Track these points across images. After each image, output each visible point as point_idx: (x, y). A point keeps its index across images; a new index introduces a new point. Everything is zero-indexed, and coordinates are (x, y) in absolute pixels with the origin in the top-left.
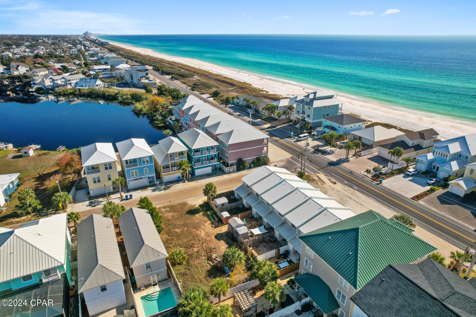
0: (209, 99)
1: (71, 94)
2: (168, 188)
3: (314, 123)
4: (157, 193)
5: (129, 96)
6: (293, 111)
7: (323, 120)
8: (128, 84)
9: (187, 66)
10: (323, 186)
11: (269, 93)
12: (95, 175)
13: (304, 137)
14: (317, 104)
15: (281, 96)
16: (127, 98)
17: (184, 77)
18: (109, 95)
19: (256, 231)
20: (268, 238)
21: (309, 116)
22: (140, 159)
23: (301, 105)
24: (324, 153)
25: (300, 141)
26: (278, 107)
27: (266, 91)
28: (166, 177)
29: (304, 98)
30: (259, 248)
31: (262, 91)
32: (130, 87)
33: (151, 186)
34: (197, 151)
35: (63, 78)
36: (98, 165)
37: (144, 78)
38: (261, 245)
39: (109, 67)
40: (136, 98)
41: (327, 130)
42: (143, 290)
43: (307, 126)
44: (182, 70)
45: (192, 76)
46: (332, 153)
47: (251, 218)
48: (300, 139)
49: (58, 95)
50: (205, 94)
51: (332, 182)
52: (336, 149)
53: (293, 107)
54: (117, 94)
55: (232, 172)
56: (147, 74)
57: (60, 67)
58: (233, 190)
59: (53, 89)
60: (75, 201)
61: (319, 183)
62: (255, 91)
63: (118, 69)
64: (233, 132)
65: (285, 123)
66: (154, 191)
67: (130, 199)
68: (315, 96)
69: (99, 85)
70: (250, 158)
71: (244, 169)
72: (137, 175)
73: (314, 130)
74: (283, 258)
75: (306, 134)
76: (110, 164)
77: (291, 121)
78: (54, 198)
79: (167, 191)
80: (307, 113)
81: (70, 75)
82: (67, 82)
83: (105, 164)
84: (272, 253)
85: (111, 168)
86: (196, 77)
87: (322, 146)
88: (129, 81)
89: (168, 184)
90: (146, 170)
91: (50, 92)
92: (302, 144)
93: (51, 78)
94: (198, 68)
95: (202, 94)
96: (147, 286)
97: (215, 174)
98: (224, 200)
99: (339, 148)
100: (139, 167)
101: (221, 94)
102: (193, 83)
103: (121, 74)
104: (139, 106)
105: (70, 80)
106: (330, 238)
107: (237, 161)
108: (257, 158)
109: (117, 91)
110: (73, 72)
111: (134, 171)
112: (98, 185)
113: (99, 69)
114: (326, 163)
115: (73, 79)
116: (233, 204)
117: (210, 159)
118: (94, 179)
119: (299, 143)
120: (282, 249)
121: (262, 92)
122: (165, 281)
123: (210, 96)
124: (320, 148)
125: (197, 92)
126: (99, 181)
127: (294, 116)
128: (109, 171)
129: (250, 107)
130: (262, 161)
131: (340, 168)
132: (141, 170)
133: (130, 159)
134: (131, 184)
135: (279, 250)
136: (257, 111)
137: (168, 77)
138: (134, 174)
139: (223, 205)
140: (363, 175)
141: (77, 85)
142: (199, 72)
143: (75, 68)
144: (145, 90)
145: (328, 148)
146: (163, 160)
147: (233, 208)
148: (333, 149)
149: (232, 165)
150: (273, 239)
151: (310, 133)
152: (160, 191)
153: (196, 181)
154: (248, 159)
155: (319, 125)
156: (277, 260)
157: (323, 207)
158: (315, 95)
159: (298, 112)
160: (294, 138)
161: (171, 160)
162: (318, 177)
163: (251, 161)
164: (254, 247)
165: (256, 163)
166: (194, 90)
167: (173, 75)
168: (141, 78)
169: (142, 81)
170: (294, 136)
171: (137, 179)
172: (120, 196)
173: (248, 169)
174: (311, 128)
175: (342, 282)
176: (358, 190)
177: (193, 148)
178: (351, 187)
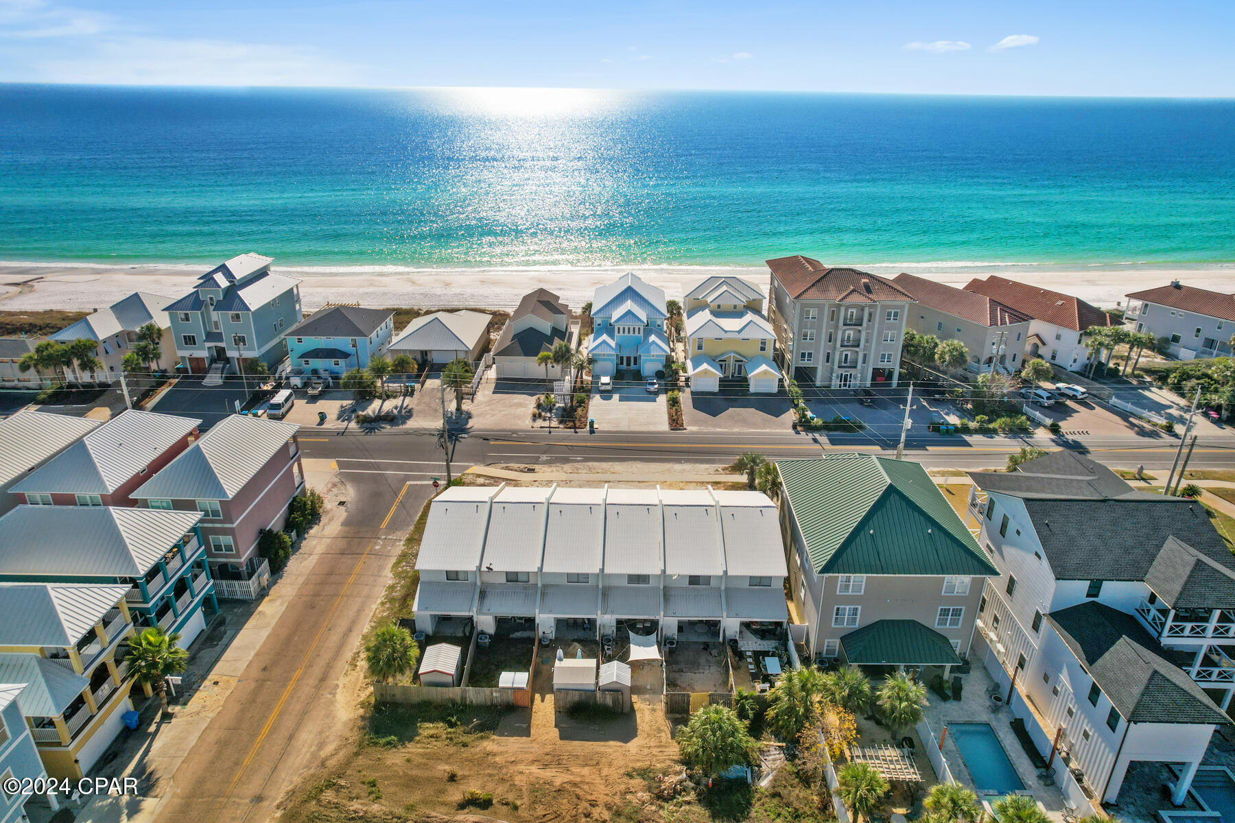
3: (263, 355)
7: (290, 340)
23: (197, 315)
24: (391, 419)
38: (672, 674)
46: (410, 412)
51: (521, 471)
52: (399, 399)
53: (159, 331)
64: (205, 454)
65: (156, 388)
68: (232, 277)
70: (279, 515)
71: (286, 556)
74: (741, 660)
75: (286, 392)
77: (164, 374)
79: (169, 788)
80: (227, 336)
87: (360, 407)
97: (222, 623)
99: (404, 396)
106: (871, 532)
107: (256, 544)
108: (291, 508)
117: (190, 582)
124: (360, 414)
127: (172, 357)
130: (310, 507)
131: (480, 436)
140: (541, 427)
145: (383, 406)
148: (395, 402)
149: (252, 564)
150: (672, 643)
153: (208, 682)
154: (275, 522)
157: (711, 505)
158: (229, 275)
159: (189, 339)
161: (86, 664)
162: (478, 475)
163: (284, 523)
170: (247, 408)
175: (951, 588)
176: (586, 460)
177: (142, 569)
178: (566, 461)
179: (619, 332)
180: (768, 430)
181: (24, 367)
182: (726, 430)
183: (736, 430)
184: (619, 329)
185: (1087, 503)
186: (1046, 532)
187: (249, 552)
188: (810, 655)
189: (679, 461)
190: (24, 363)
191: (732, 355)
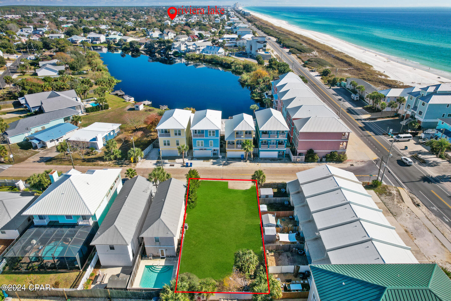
0: (316, 78)
1: (197, 59)
2: (229, 164)
3: (426, 122)
4: (216, 166)
5: (241, 66)
6: (403, 104)
7: (439, 121)
8: (247, 54)
9: (313, 41)
10: (399, 205)
11: (388, 79)
12: (166, 139)
13: (404, 137)
14: (435, 100)
15: (403, 83)
16: (240, 68)
17: (302, 52)
18: (226, 63)
19: (284, 238)
20: (294, 249)
21: (420, 113)
22: (206, 131)
23: (414, 99)
24: (424, 162)
25: (398, 141)
26: (385, 97)
27: (386, 76)
28: (230, 153)
29: (420, 90)
30: (281, 256)
31: (381, 75)
32: (247, 57)
33: (214, 159)
34: (265, 133)
35: (194, 44)
36: (169, 130)
37: (261, 50)
38: (285, 254)
39: (236, 36)
40: (247, 68)
41: (440, 134)
42: (151, 259)
43: (414, 125)
44: (304, 44)
45: (311, 51)
46: (435, 165)
47: (291, 219)
48: (398, 139)
49: (188, 59)
50: (315, 71)
51: (414, 203)
52: (443, 161)
53: (404, 100)
54: (232, 63)
55: (299, 162)
56: (265, 46)
57: (198, 35)
58: (286, 183)
59: (184, 54)
60: (146, 157)
61: (395, 200)
62: (371, 74)
63: (243, 39)
64: (309, 120)
65: (388, 117)
66: (214, 164)
67: (190, 166)
68: (437, 90)
69: (221, 53)
70: (324, 151)
71: (313, 161)
72: (202, 145)
73: (423, 131)
74: (301, 278)
75: (409, 135)
76: (180, 131)
77: (398, 115)
78: (129, 151)
79: (225, 167)
80: (418, 110)
81: (204, 42)
82: (197, 48)
83: (175, 130)
84: (290, 268)
85: (180, 134)
86: (315, 53)
87: (425, 154)
88: (248, 52)
89: (230, 159)
90: (211, 142)
91: (182, 55)
92: (399, 146)
93: (185, 44)
94: (322, 43)
95: (312, 71)
96: (155, 257)
97: (280, 160)
98: (270, 192)
99: (448, 161)
100: (205, 138)
101: (332, 74)
102: (308, 58)
103: (243, 44)
104: (245, 76)
105: (199, 47)
106: (344, 284)
107: (307, 151)
108: (331, 152)
109: (233, 60)
110: (206, 39)
111: (200, 141)
112: (167, 147)
113: (227, 38)
114: (419, 177)
115: (202, 46)
116: (278, 199)
117: (277, 143)
118: (165, 141)
119: (395, 144)
120: (303, 268)
121: (380, 77)
122: (173, 258)
123: (319, 74)
124: (420, 155)
125: (308, 69)
126: (169, 144)
127: (403, 110)
128: (178, 137)
129: (355, 93)
130: (337, 156)
131: (437, 187)
132: (206, 141)
133: (198, 129)
134: (196, 153)
135: (298, 268)
136: (362, 98)
137: (288, 50)
138: (200, 144)
139: (267, 196)
141: (204, 51)
142: (320, 48)
143: (209, 36)
144: (258, 61)
145: (432, 158)
146: (229, 136)
147: (277, 202)
148: (439, 160)
149: (300, 154)
150: (301, 252)
151: (414, 135)
152: (219, 165)
153: (258, 164)
154: (321, 152)
155: (433, 126)
156: (292, 278)
157: (369, 237)
158: (437, 88)
159: (409, 106)
160: (392, 137)
161: (237, 137)
162: (398, 191)
163: (324, 154)
164: (276, 253)
165: (329, 158)
166: (305, 67)
167: (292, 49)
168: (258, 49)
169: (259, 52)
170: (392, 134)
171: (202, 149)
172: (183, 162)
173: (318, 162)
174: (420, 128)
177: (262, 129)
187: (303, 151)
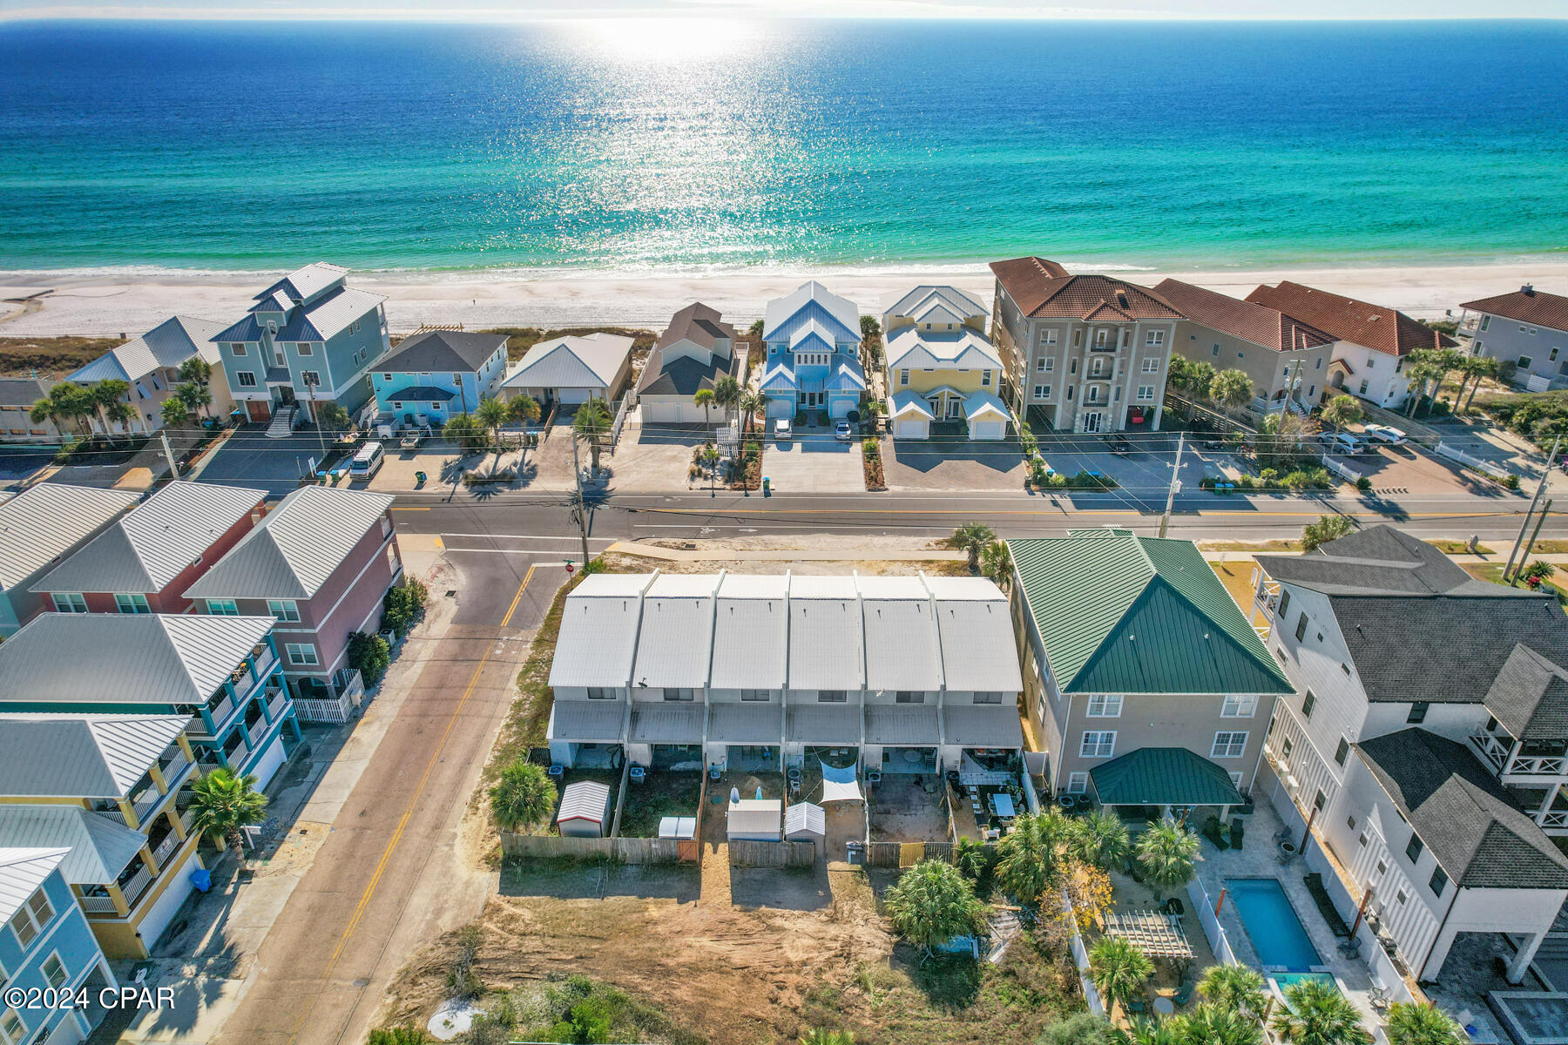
2: (221, 952)
3: (342, 397)
4: (218, 1014)
6: (211, 383)
7: (375, 377)
13: (374, 458)
19: (839, 791)
21: (311, 379)
23: (252, 346)
24: (509, 479)
25: (372, 475)
34: (217, 700)
43: (338, 415)
46: (533, 470)
48: (367, 472)
51: (678, 548)
52: (519, 453)
53: (203, 367)
55: (364, 705)
65: (206, 442)
68: (297, 295)
70: (372, 612)
73: (358, 423)
74: (963, 798)
75: (374, 446)
87: (469, 463)
89: (176, 943)
97: (307, 754)
99: (525, 449)
106: (1132, 637)
107: (345, 651)
108: (386, 602)
117: (264, 706)
124: (471, 472)
127: (225, 400)
130: (411, 600)
131: (624, 501)
140: (702, 489)
150: (876, 776)
152: (213, 996)
153: (295, 831)
154: (368, 623)
156: (965, 813)
158: (293, 292)
159: (244, 377)
160: (337, 479)
161: (141, 816)
162: (622, 554)
163: (379, 625)
165: (402, 620)
170: (326, 470)
175: (1233, 708)
176: (760, 532)
177: (204, 695)
178: (735, 533)
179: (799, 362)
180: (993, 490)
181: (38, 417)
182: (938, 490)
183: (952, 490)
184: (799, 356)
185: (1412, 601)
186: (1356, 638)
187: (336, 662)
188: (1050, 790)
189: (879, 533)
190: (36, 412)
191: (946, 390)
